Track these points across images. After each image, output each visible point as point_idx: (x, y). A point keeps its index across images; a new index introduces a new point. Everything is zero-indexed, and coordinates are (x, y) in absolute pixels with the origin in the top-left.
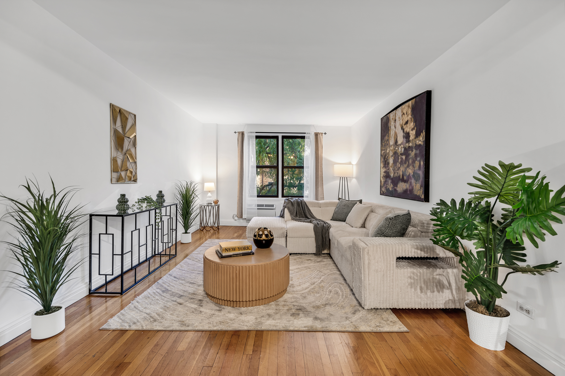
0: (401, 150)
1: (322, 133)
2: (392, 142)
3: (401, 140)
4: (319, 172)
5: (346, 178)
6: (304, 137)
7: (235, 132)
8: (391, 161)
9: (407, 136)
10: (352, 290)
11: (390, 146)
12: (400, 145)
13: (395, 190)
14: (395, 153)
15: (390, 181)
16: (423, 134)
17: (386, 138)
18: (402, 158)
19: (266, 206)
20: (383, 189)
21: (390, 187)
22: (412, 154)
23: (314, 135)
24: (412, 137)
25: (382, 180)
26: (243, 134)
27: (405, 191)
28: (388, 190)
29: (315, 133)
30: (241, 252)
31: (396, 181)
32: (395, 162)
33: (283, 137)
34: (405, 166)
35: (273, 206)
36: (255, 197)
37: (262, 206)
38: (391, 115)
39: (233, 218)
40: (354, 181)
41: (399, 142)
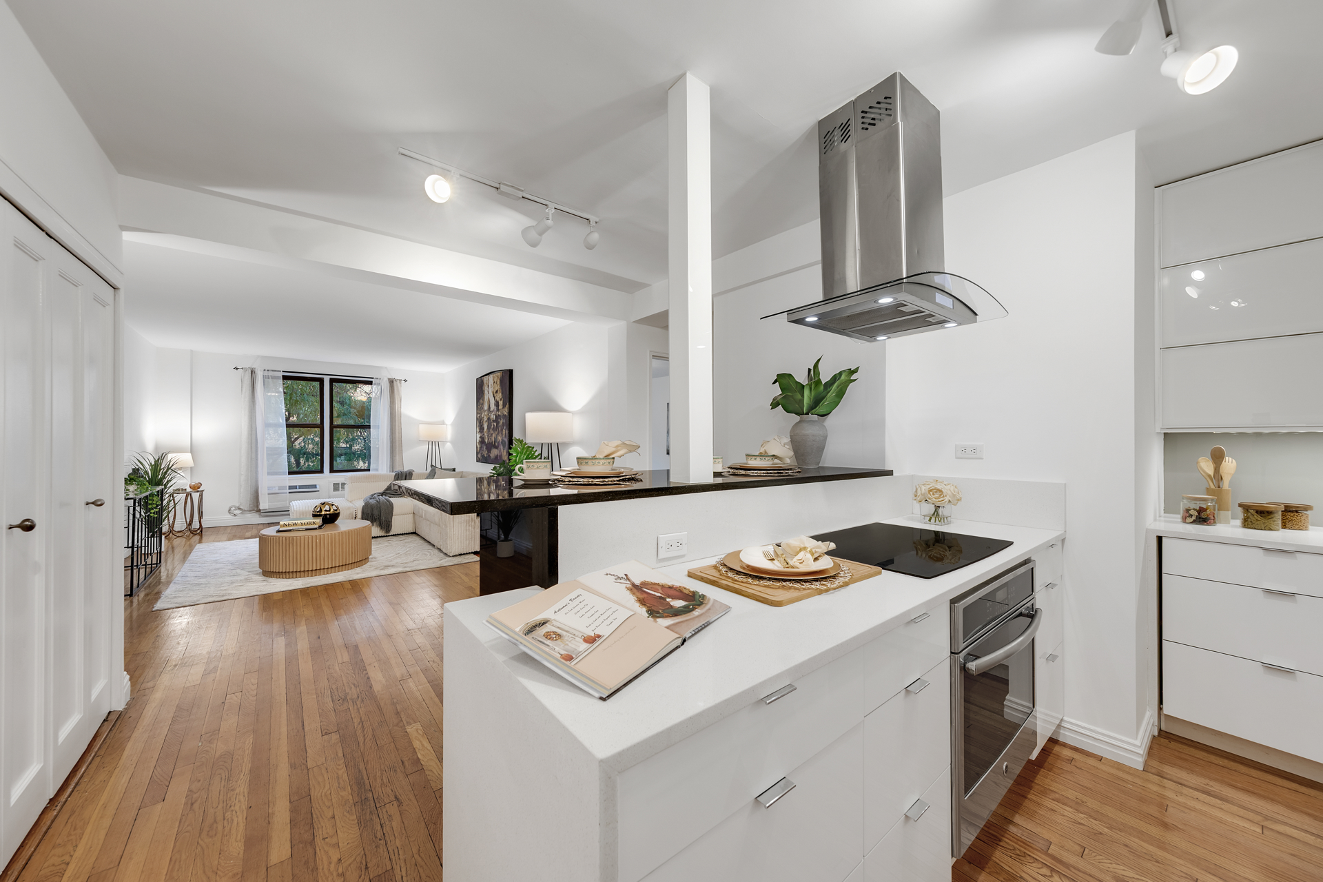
0: (493, 417)
1: (401, 380)
2: (486, 408)
3: (493, 407)
4: (395, 433)
5: (437, 443)
6: (372, 382)
7: (236, 368)
8: (485, 426)
9: (497, 404)
10: (440, 550)
11: (485, 411)
12: (492, 412)
13: (489, 456)
14: (489, 419)
15: (485, 447)
16: (507, 406)
17: (481, 401)
18: (494, 425)
19: (301, 487)
20: (479, 456)
21: (485, 453)
22: (501, 422)
23: (388, 382)
24: (500, 407)
25: (478, 446)
26: (253, 372)
27: (496, 457)
28: (483, 456)
29: (389, 379)
30: (304, 527)
31: (490, 446)
32: (489, 428)
33: (332, 381)
34: (497, 433)
35: (315, 486)
36: (284, 474)
37: (295, 487)
38: (485, 379)
39: (230, 513)
40: (449, 445)
41: (492, 409)
